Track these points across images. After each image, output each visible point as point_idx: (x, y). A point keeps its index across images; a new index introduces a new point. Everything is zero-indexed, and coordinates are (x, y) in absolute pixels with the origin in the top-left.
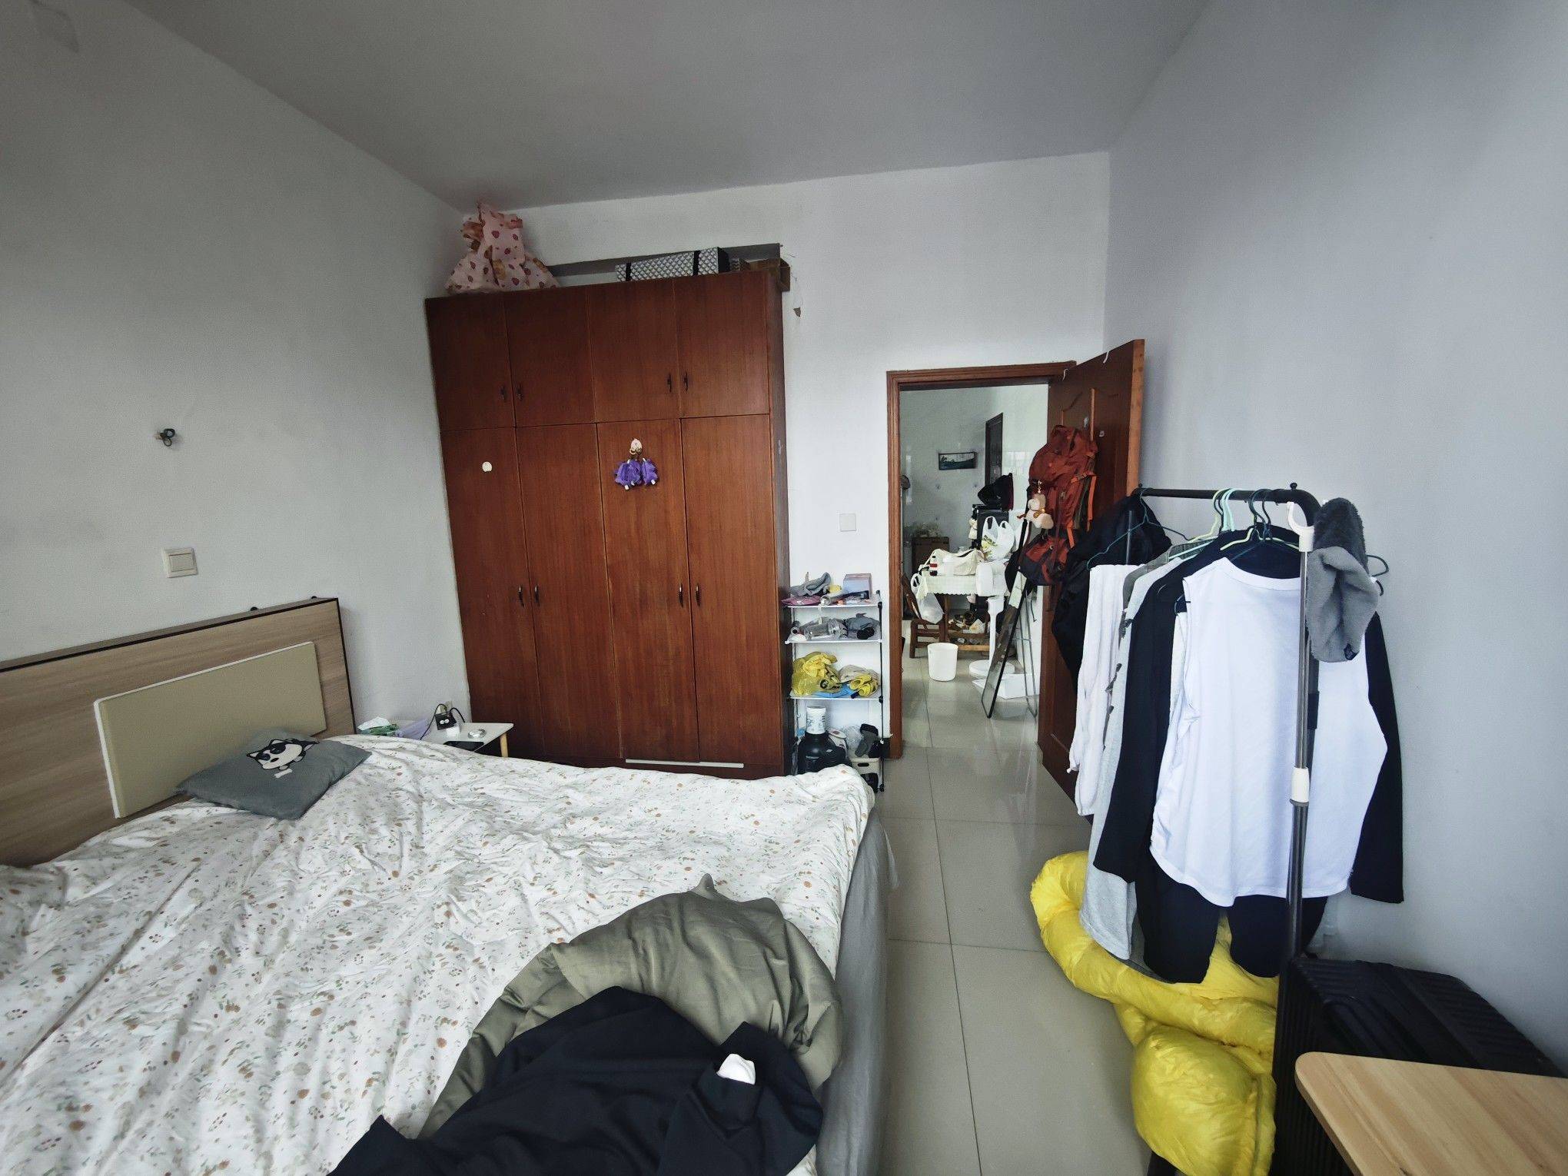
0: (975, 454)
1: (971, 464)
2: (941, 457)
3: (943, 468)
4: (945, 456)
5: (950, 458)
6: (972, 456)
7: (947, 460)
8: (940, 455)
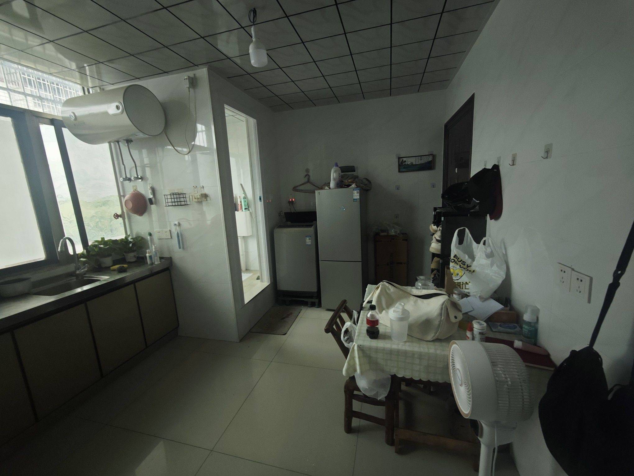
0: (434, 156)
1: (429, 166)
2: (401, 160)
3: (401, 170)
4: (404, 159)
5: (409, 161)
6: (430, 159)
7: (406, 163)
8: (399, 158)
